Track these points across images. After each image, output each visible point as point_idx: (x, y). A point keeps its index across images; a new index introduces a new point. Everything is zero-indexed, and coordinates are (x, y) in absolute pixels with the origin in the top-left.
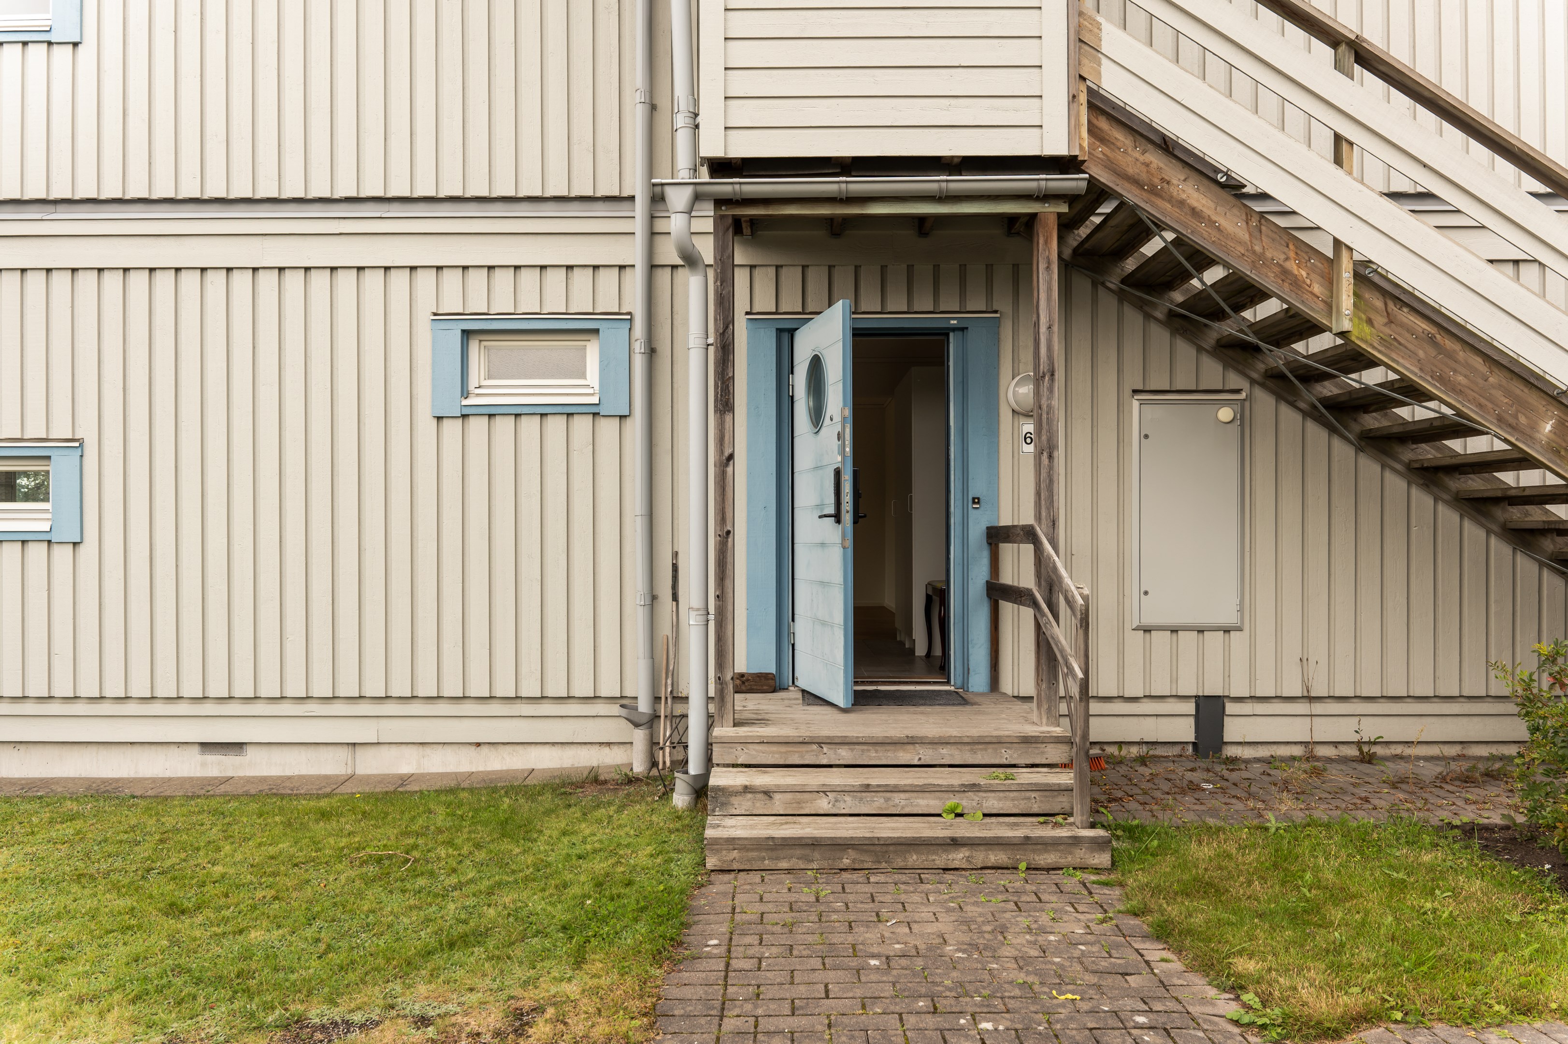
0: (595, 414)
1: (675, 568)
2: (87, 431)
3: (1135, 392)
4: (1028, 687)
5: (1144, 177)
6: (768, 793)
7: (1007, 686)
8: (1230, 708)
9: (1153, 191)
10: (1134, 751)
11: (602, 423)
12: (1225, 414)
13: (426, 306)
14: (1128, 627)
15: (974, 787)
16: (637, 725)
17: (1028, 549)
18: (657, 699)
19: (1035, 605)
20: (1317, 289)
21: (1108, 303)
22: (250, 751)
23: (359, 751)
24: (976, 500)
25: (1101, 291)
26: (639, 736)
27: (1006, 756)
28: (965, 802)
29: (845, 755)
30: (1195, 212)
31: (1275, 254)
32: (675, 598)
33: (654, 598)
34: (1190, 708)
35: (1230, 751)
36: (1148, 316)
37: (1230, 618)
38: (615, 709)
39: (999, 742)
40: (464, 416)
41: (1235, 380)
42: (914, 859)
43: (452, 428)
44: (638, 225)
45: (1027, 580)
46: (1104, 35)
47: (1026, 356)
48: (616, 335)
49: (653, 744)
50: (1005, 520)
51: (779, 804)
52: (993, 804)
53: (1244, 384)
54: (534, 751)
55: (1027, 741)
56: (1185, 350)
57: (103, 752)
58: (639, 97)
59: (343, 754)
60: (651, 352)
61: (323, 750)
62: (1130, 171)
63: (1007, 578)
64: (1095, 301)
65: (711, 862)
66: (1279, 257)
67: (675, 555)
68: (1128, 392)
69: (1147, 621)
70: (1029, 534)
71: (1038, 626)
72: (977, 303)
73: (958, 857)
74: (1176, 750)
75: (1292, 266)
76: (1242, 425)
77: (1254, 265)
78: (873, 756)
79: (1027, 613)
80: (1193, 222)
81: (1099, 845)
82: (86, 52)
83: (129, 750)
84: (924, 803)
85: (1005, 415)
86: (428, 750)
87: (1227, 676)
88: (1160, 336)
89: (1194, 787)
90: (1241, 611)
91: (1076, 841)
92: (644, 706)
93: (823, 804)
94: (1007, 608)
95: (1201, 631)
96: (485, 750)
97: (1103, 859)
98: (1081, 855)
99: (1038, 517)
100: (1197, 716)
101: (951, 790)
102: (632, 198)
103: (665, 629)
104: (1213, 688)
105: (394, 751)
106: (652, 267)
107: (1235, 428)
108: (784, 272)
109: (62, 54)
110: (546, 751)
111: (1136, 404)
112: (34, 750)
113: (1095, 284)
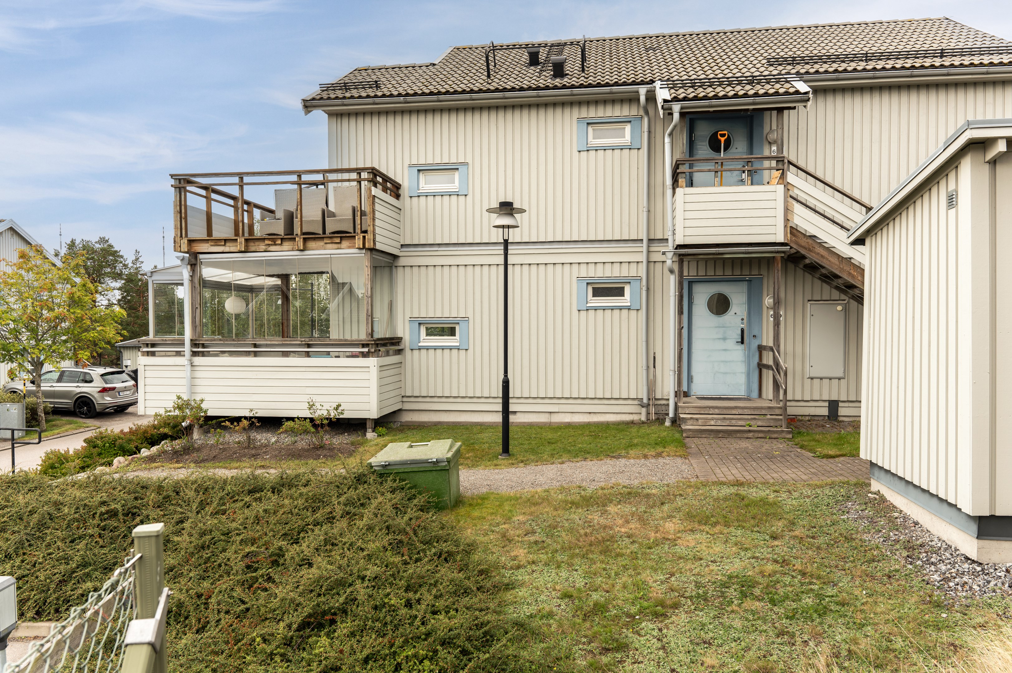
0: (629, 309)
1: (654, 358)
2: (470, 315)
3: (809, 301)
4: (771, 396)
5: (807, 246)
6: (697, 419)
7: (764, 395)
8: (841, 404)
9: (810, 250)
10: (807, 418)
11: (631, 312)
12: (839, 308)
13: (575, 275)
14: (805, 377)
15: (755, 419)
16: (643, 407)
17: (771, 353)
18: (649, 399)
19: (773, 370)
20: (859, 278)
21: (800, 272)
22: (518, 414)
23: (552, 414)
24: (754, 336)
25: (797, 268)
26: (644, 410)
27: (764, 412)
28: (752, 423)
29: (717, 411)
30: (822, 256)
31: (847, 268)
32: (654, 367)
33: (648, 367)
34: (827, 404)
35: (841, 419)
36: (813, 276)
37: (841, 375)
38: (636, 402)
39: (762, 408)
40: (587, 310)
41: (843, 297)
42: (738, 435)
43: (583, 313)
44: (645, 249)
45: (771, 363)
46: (795, 207)
47: (771, 290)
48: (635, 284)
49: (648, 414)
50: (764, 344)
51: (700, 422)
52: (760, 423)
53: (847, 298)
54: (608, 415)
55: (770, 408)
56: (826, 287)
57: (473, 414)
58: (645, 209)
59: (547, 415)
60: (648, 289)
61: (541, 414)
62: (803, 244)
63: (765, 362)
64: (795, 270)
65: (684, 435)
66: (848, 269)
67: (655, 353)
68: (806, 301)
69: (812, 375)
70: (771, 349)
71: (774, 376)
72: (755, 272)
73: (750, 435)
74: (822, 418)
75: (852, 272)
76: (845, 311)
77: (840, 271)
78: (725, 412)
79: (771, 372)
80: (821, 259)
81: (789, 432)
82: (469, 198)
83: (481, 413)
84: (740, 423)
85: (765, 309)
86: (574, 414)
87: (839, 394)
88: (818, 283)
89: (823, 426)
90: (844, 372)
91: (783, 431)
92: (645, 401)
93: (712, 423)
94: (764, 371)
95: (830, 379)
96: (592, 415)
97: (790, 436)
98: (784, 435)
99: (774, 344)
100: (829, 407)
101: (748, 419)
102: (642, 240)
103: (651, 377)
104: (834, 398)
105: (563, 415)
106: (649, 262)
107: (843, 313)
108: (691, 263)
109: (462, 198)
110: (612, 415)
111: (809, 305)
112: (451, 413)
113: (795, 266)
